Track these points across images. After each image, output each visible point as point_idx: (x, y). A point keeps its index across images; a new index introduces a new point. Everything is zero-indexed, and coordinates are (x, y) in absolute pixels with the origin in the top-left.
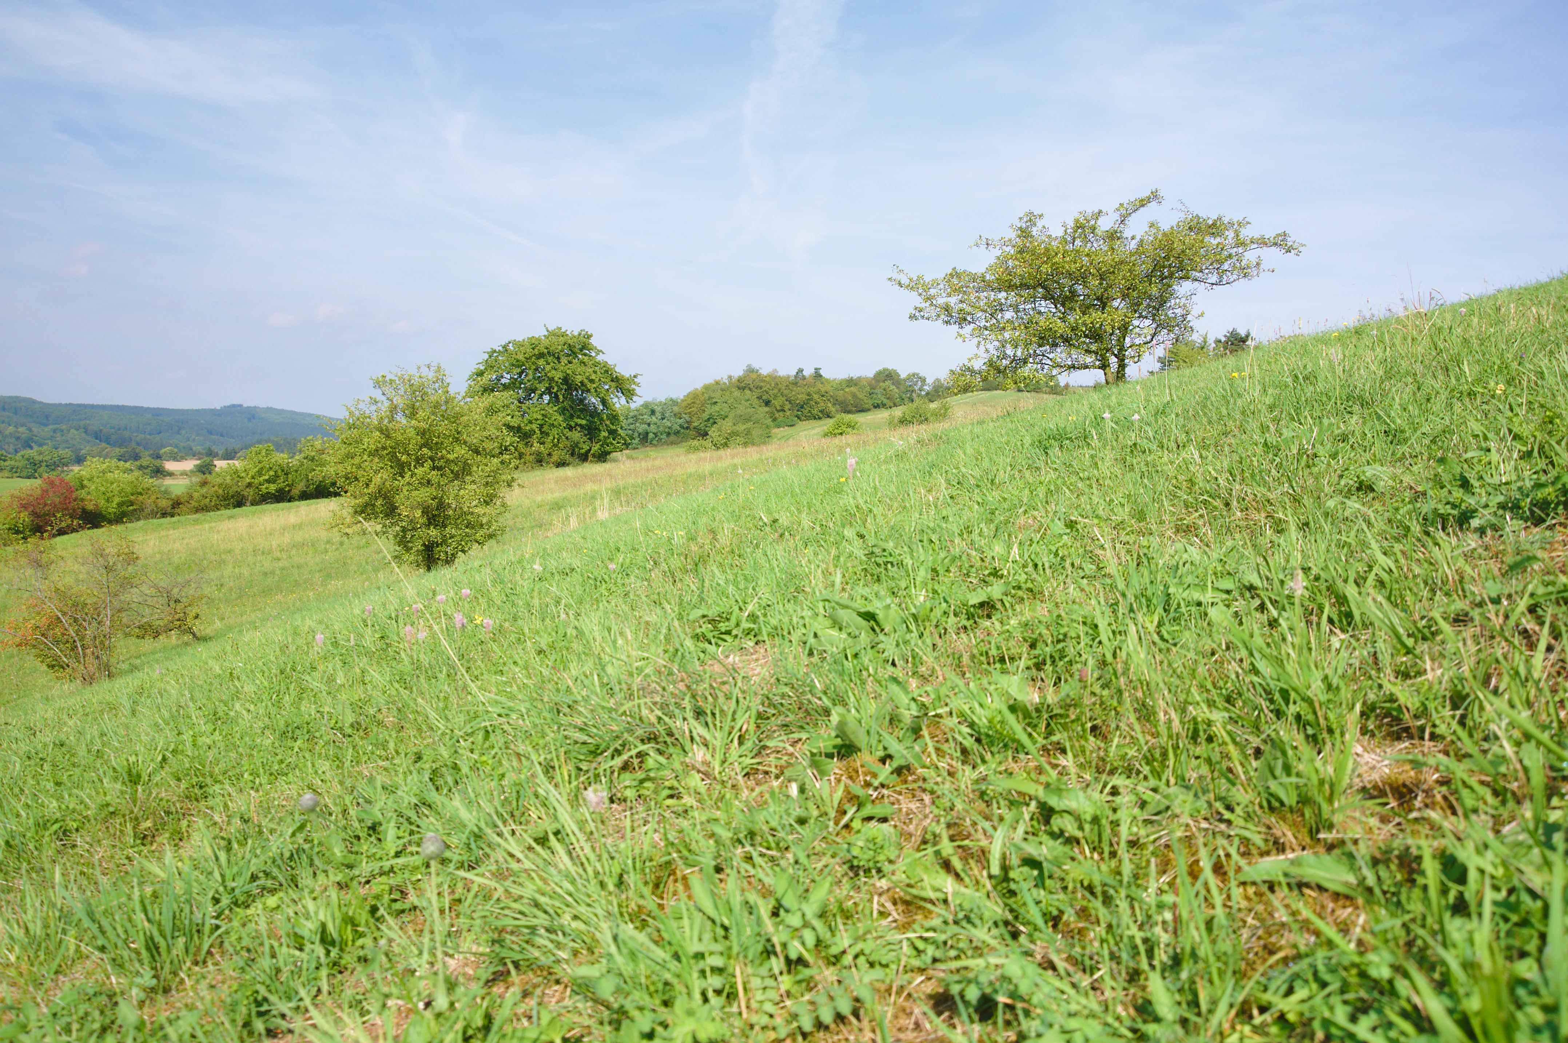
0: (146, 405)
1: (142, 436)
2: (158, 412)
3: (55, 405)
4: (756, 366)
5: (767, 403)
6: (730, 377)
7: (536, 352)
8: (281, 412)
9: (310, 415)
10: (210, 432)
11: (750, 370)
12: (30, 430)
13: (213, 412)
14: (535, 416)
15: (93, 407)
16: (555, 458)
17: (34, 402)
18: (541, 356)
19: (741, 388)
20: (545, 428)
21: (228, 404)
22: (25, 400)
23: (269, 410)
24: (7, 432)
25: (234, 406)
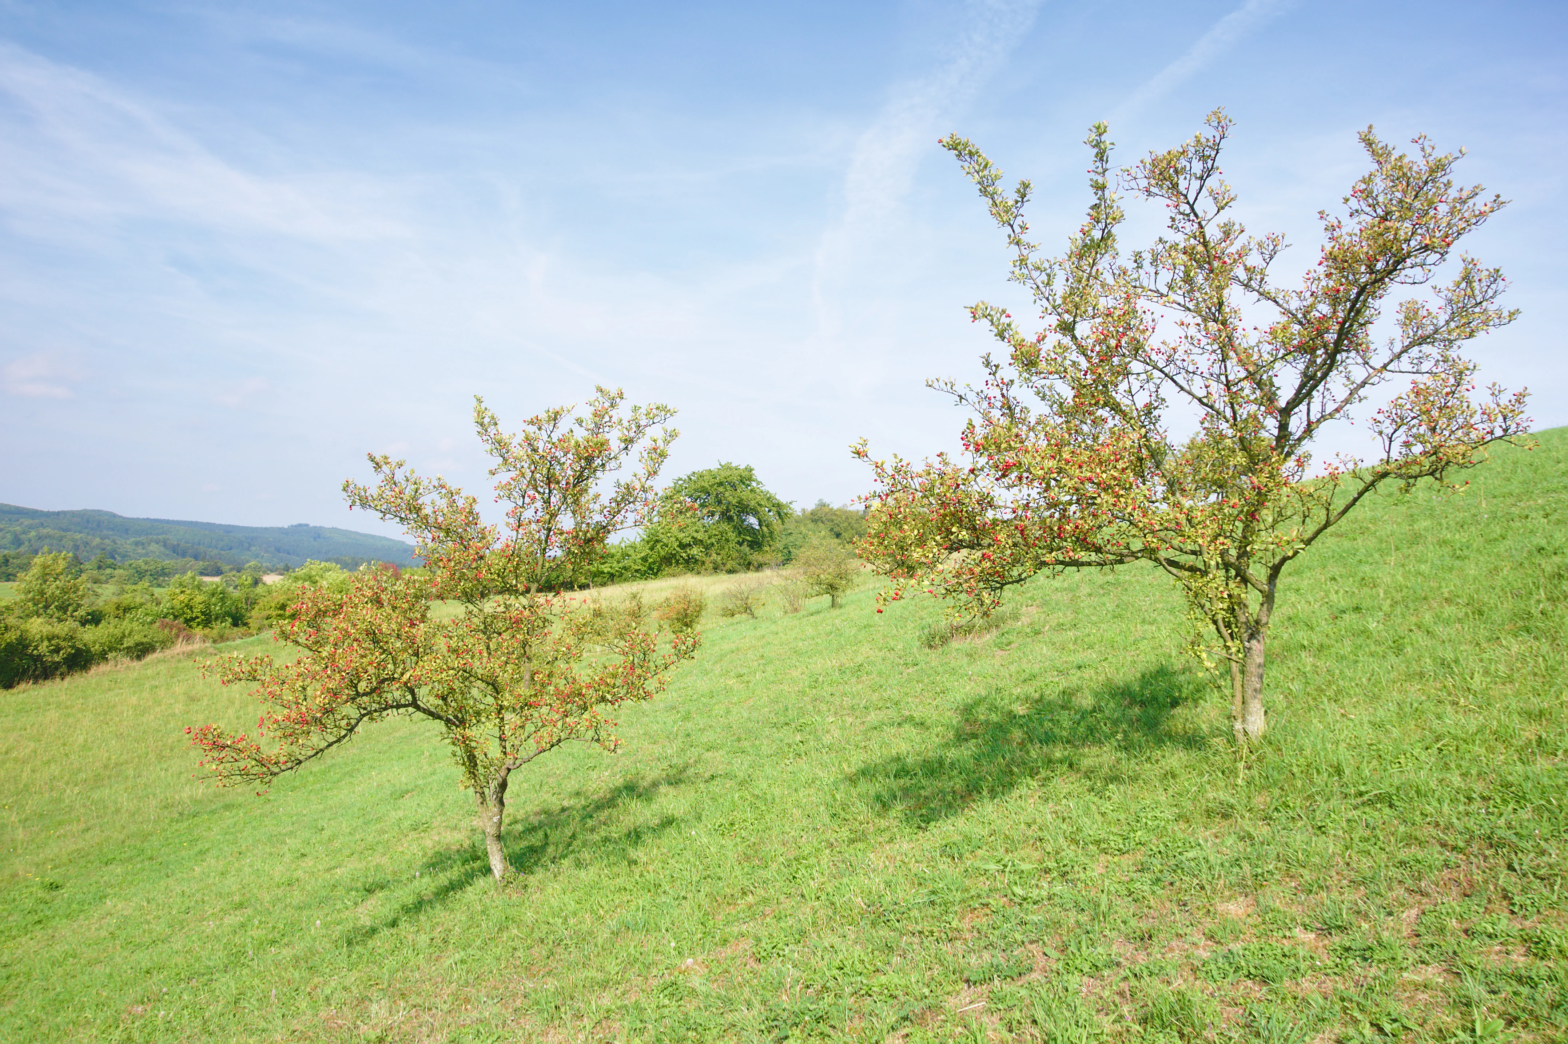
0: (217, 522)
1: (216, 551)
2: (229, 530)
3: (133, 519)
4: (826, 500)
5: (838, 535)
6: (804, 510)
7: (717, 480)
8: (346, 533)
9: (373, 537)
10: (278, 550)
11: (822, 505)
12: (114, 542)
13: (281, 530)
14: (714, 532)
15: (168, 522)
16: (728, 566)
17: (115, 516)
18: (721, 484)
19: (814, 521)
20: (723, 542)
21: (295, 523)
22: (107, 513)
23: (334, 530)
24: (94, 544)
25: (300, 525)
